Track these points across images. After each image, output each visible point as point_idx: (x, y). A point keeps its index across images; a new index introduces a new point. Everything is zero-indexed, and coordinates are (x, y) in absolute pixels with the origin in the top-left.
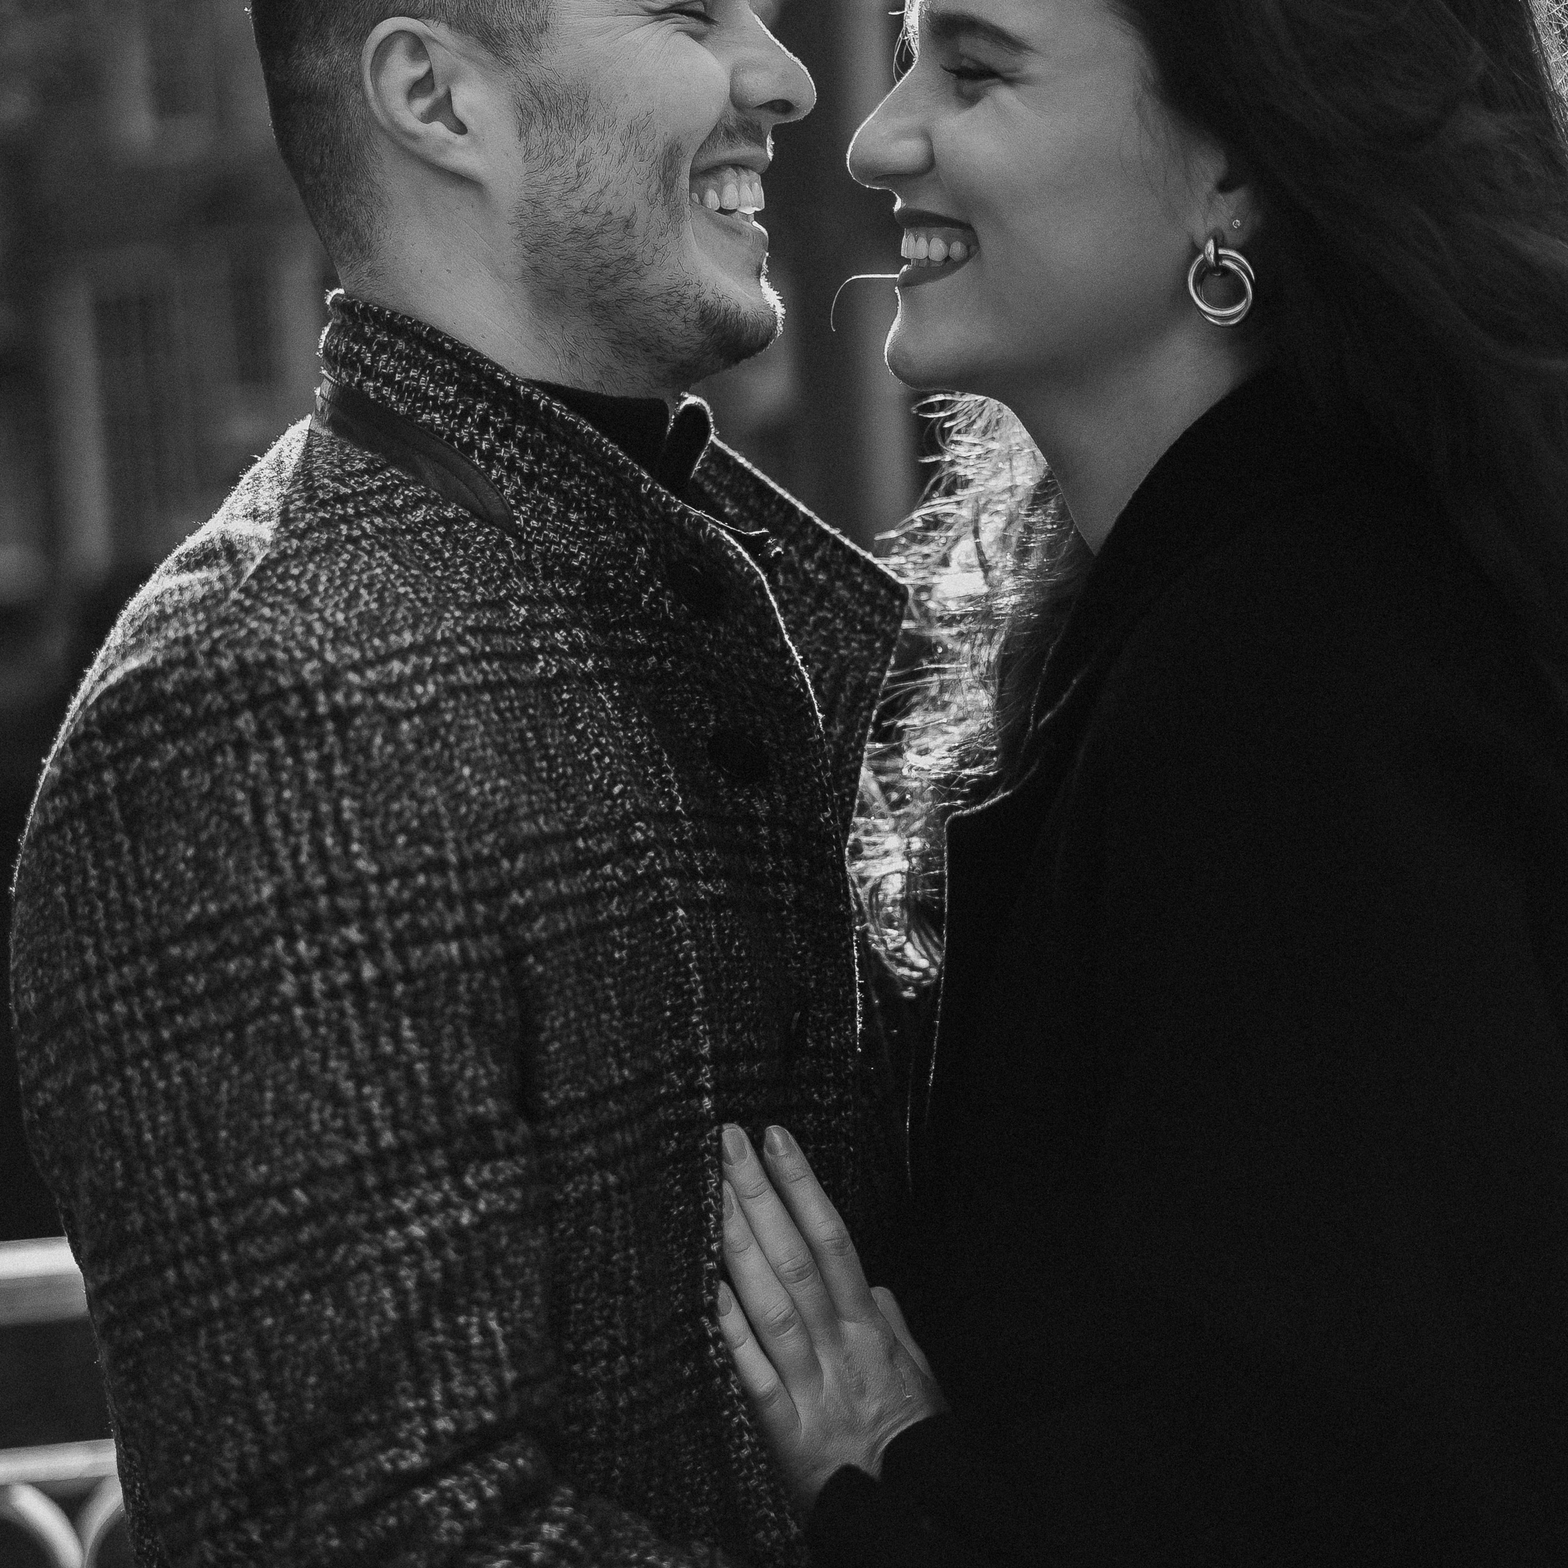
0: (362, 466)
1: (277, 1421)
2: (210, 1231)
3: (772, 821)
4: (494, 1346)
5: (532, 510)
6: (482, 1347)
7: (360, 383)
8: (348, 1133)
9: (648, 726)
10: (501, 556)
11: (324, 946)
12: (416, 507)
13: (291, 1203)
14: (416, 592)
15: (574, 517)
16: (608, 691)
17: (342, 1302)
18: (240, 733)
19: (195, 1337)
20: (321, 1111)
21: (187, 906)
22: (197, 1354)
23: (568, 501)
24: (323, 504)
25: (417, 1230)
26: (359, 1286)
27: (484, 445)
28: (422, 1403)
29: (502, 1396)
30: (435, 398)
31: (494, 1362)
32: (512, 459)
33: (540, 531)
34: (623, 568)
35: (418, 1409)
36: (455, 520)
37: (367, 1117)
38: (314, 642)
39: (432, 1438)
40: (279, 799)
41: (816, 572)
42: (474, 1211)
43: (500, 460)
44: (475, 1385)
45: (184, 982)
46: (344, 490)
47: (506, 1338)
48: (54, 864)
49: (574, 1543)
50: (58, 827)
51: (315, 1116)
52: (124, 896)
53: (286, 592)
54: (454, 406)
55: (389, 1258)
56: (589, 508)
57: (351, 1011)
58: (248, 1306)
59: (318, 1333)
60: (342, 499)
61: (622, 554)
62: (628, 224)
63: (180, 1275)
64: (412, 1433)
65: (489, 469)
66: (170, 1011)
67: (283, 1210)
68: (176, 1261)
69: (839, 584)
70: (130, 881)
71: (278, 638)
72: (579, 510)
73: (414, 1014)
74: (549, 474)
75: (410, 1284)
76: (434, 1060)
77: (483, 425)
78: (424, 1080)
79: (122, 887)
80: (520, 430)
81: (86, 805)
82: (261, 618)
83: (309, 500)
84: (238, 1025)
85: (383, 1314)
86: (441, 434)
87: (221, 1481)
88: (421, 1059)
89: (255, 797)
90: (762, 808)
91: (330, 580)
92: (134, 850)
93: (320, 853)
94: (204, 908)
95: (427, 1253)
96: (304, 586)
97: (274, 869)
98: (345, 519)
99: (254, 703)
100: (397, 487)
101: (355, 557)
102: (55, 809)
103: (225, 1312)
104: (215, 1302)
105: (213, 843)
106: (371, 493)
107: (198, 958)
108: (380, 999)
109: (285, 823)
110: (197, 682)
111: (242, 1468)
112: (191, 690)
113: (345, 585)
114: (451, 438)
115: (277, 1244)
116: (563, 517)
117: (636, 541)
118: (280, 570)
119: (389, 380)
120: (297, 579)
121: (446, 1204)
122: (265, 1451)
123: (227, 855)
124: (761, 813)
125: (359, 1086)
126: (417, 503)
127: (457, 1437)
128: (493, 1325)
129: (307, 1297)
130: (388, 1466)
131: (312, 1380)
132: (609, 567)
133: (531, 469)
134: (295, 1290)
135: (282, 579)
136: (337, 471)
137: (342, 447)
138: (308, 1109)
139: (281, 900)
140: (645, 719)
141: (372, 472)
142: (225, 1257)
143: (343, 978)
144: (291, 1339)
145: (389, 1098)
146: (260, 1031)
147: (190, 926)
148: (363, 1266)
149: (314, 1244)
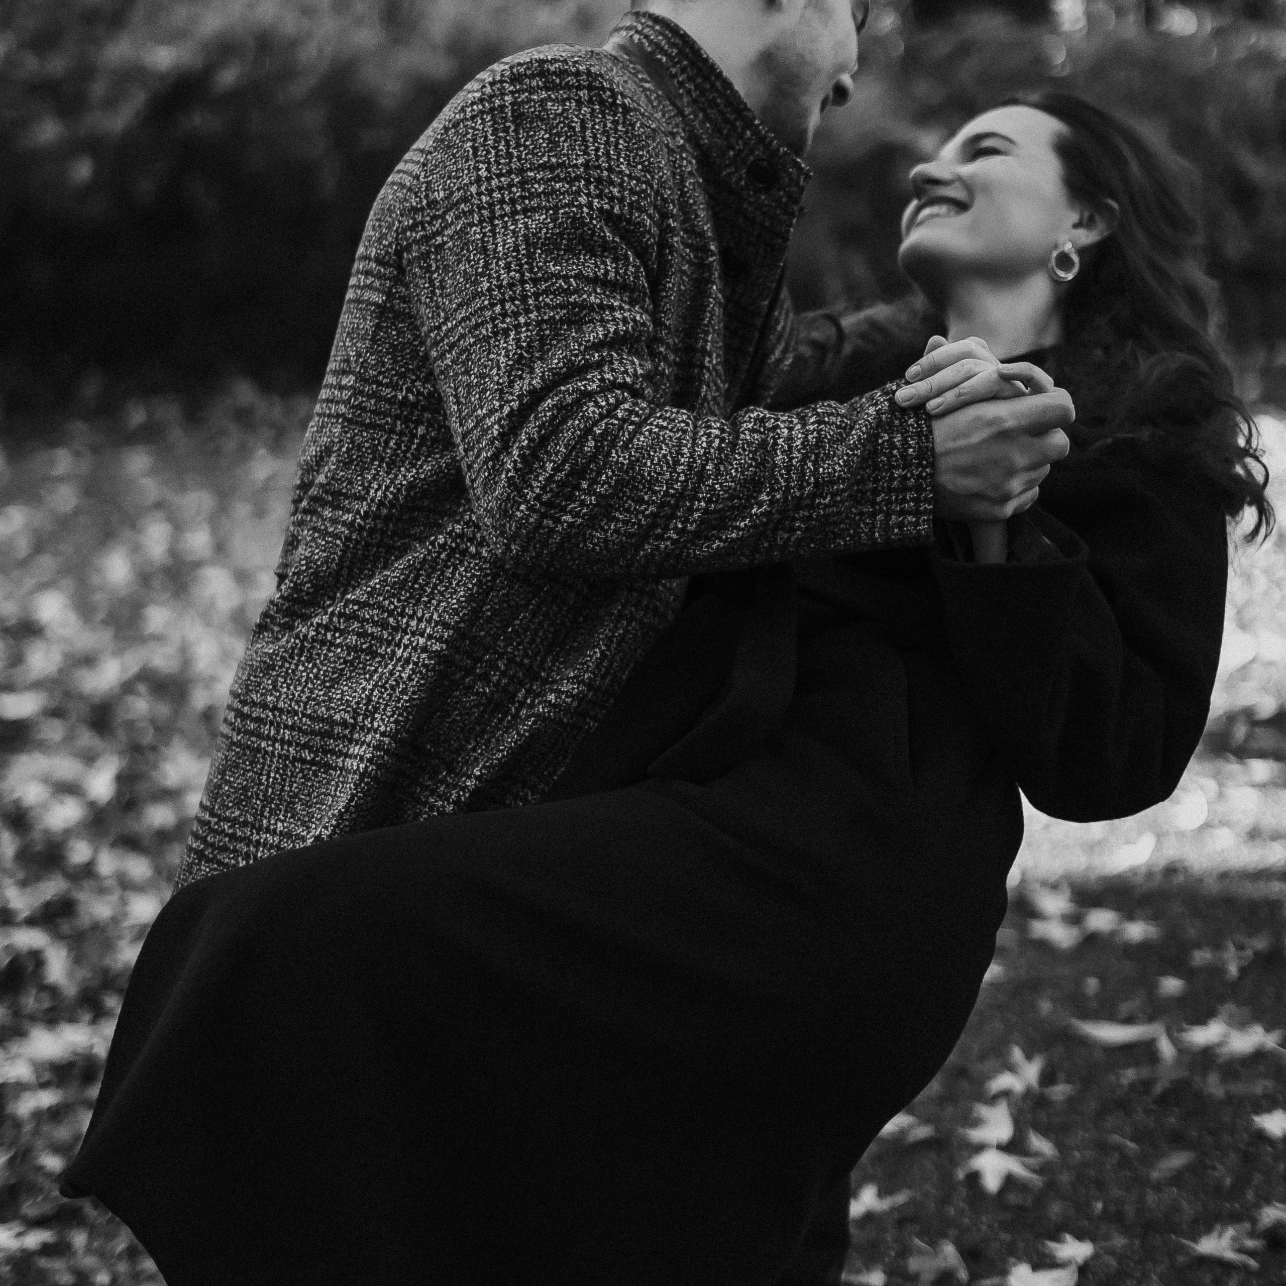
11: (602, 191)
18: (580, 97)
21: (541, 157)
27: (680, 79)
30: (667, 51)
34: (720, 156)
40: (593, 128)
43: (685, 87)
45: (533, 187)
52: (508, 149)
65: (680, 88)
66: (523, 198)
70: (512, 143)
79: (508, 144)
80: (699, 80)
81: (492, 109)
84: (556, 208)
86: (664, 65)
89: (583, 122)
92: (516, 131)
93: (607, 154)
94: (549, 160)
97: (586, 153)
99: (590, 88)
105: (559, 135)
107: (542, 179)
109: (595, 137)
110: (566, 70)
112: (562, 73)
114: (668, 69)
115: (559, 300)
123: (565, 141)
132: (714, 152)
139: (586, 165)
146: (565, 213)
147: (540, 165)
148: (591, 321)
149: (575, 304)
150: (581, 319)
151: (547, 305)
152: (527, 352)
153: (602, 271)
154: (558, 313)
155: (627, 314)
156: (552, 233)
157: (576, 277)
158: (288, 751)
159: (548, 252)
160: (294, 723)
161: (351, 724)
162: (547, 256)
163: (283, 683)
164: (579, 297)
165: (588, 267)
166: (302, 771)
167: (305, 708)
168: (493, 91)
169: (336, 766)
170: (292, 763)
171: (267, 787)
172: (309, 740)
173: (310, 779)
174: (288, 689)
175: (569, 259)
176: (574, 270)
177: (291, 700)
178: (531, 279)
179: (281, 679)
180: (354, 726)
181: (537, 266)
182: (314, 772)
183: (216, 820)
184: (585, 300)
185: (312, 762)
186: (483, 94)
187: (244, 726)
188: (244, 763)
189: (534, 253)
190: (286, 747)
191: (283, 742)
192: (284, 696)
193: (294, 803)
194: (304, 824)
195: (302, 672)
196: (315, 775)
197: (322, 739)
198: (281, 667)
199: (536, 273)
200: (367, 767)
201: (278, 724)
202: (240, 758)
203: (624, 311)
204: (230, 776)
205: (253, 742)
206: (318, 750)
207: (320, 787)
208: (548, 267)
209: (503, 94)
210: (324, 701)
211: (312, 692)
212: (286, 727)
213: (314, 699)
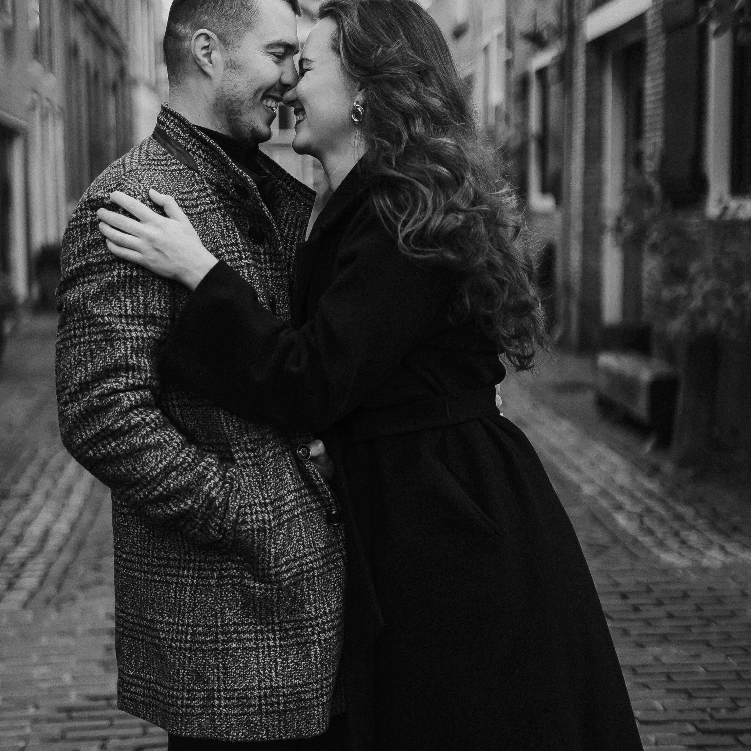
0: (161, 153)
1: (91, 369)
2: (84, 323)
3: (265, 254)
4: (146, 367)
5: (204, 167)
6: (144, 367)
7: (165, 130)
8: (120, 308)
9: (232, 221)
10: (193, 179)
12: (173, 165)
13: (104, 320)
14: (168, 186)
15: (215, 170)
16: (220, 213)
17: (112, 346)
19: (76, 348)
20: (115, 302)
22: (75, 351)
23: (214, 166)
24: (150, 160)
25: (134, 334)
26: (117, 344)
27: (193, 150)
28: (127, 375)
29: (146, 379)
30: (183, 137)
31: (146, 371)
32: (200, 154)
33: (205, 172)
34: (226, 184)
35: (125, 376)
36: (182, 170)
37: (126, 306)
38: (141, 191)
39: (127, 383)
41: (291, 190)
42: (147, 334)
43: (197, 154)
44: (140, 375)
46: (156, 158)
47: (149, 366)
48: (70, 238)
49: (157, 421)
50: (73, 229)
51: (113, 303)
52: (83, 247)
53: (136, 177)
54: (187, 139)
55: (125, 339)
56: (219, 168)
57: (128, 281)
58: (90, 342)
59: (105, 352)
60: (155, 160)
61: (226, 181)
62: (242, 103)
63: (75, 333)
64: (122, 381)
65: (194, 156)
67: (102, 321)
68: (74, 329)
69: (297, 192)
71: (132, 188)
72: (216, 168)
73: (143, 286)
74: (210, 159)
75: (129, 346)
76: (145, 298)
77: (194, 145)
78: (141, 301)
81: (81, 225)
82: (129, 183)
83: (147, 158)
85: (121, 351)
86: (183, 146)
87: (75, 382)
88: (142, 296)
90: (262, 250)
91: (147, 177)
95: (135, 340)
96: (141, 177)
98: (154, 164)
100: (169, 160)
101: (155, 173)
102: (73, 225)
103: (84, 343)
104: (82, 340)
106: (162, 160)
107: (96, 263)
108: (135, 280)
111: (80, 380)
113: (151, 179)
114: (185, 147)
116: (212, 170)
117: (230, 178)
118: (135, 172)
119: (172, 130)
120: (139, 175)
121: (141, 331)
122: (86, 376)
124: (262, 252)
125: (125, 299)
126: (174, 164)
127: (133, 385)
128: (147, 363)
129: (104, 343)
130: (115, 387)
131: (101, 362)
132: (222, 184)
133: (205, 157)
134: (101, 340)
135: (135, 174)
136: (155, 153)
137: (157, 146)
138: (112, 301)
140: (231, 219)
141: (164, 155)
142: (87, 330)
143: (129, 273)
144: (99, 352)
145: (132, 303)
147: (97, 255)
148: (119, 339)
149: (108, 331)
150: (112, 338)
151: (93, 332)
152: (84, 358)
153: (124, 311)
154: (99, 336)
155: (139, 334)
156: (97, 292)
157: (108, 316)
158: (148, 577)
159: (94, 301)
160: (148, 561)
161: (179, 559)
162: (94, 304)
163: (137, 541)
164: (110, 326)
165: (115, 310)
166: (155, 586)
167: (153, 554)
168: (82, 214)
169: (173, 582)
170: (150, 582)
171: (141, 596)
172: (158, 570)
173: (159, 590)
174: (141, 544)
175: (106, 305)
176: (107, 312)
177: (144, 549)
178: (86, 317)
179: (135, 539)
180: (180, 560)
181: (88, 310)
182: (161, 586)
183: (125, 615)
184: (113, 328)
185: (160, 581)
186: (77, 216)
187: (125, 564)
188: (130, 584)
189: (87, 303)
190: (146, 575)
191: (144, 572)
192: (140, 548)
193: (153, 604)
194: (160, 614)
195: (145, 534)
196: (161, 588)
197: (164, 568)
198: (133, 532)
199: (88, 314)
200: (197, 581)
201: (141, 563)
202: (127, 582)
203: (138, 332)
204: (126, 592)
205: (132, 574)
206: (162, 575)
207: (164, 594)
208: (93, 311)
209: (87, 217)
210: (162, 548)
211: (154, 544)
212: (145, 564)
213: (156, 548)
